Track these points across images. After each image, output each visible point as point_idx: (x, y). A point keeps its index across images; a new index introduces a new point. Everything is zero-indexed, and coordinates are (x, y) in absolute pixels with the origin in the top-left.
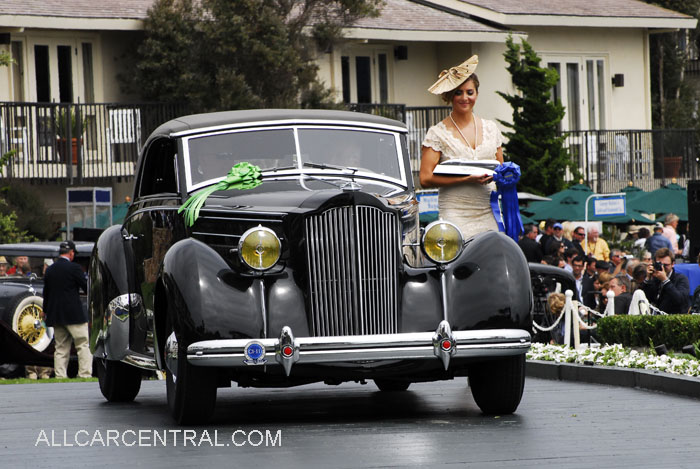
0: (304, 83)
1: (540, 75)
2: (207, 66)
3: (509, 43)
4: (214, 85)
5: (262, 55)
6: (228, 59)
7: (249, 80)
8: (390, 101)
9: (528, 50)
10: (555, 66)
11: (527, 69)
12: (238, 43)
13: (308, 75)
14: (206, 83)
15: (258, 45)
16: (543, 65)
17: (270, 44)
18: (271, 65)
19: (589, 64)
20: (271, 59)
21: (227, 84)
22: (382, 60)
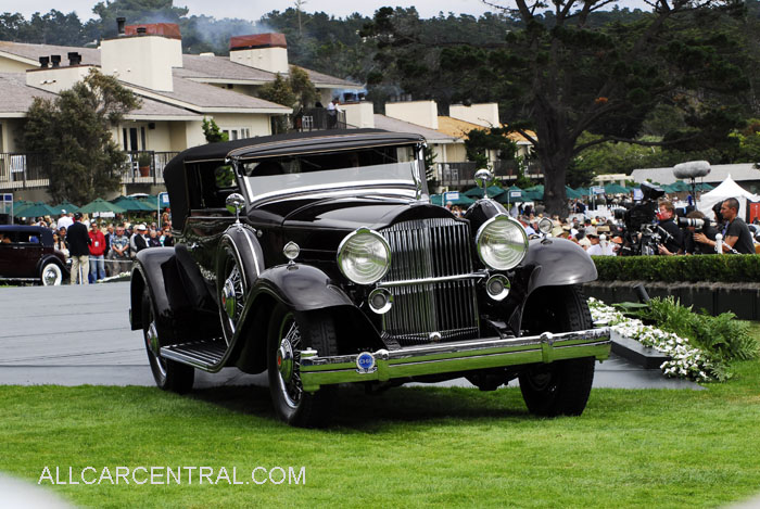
0: (105, 141)
1: (219, 136)
2: (58, 134)
3: (204, 121)
4: (61, 143)
5: (85, 128)
6: (68, 130)
7: (78, 140)
8: (147, 149)
9: (213, 124)
10: (227, 131)
11: (213, 133)
12: (73, 123)
13: (107, 137)
14: (59, 141)
15: (82, 123)
16: (220, 131)
17: (88, 122)
18: (89, 133)
19: (243, 131)
20: (89, 130)
21: (68, 142)
22: (143, 129)
